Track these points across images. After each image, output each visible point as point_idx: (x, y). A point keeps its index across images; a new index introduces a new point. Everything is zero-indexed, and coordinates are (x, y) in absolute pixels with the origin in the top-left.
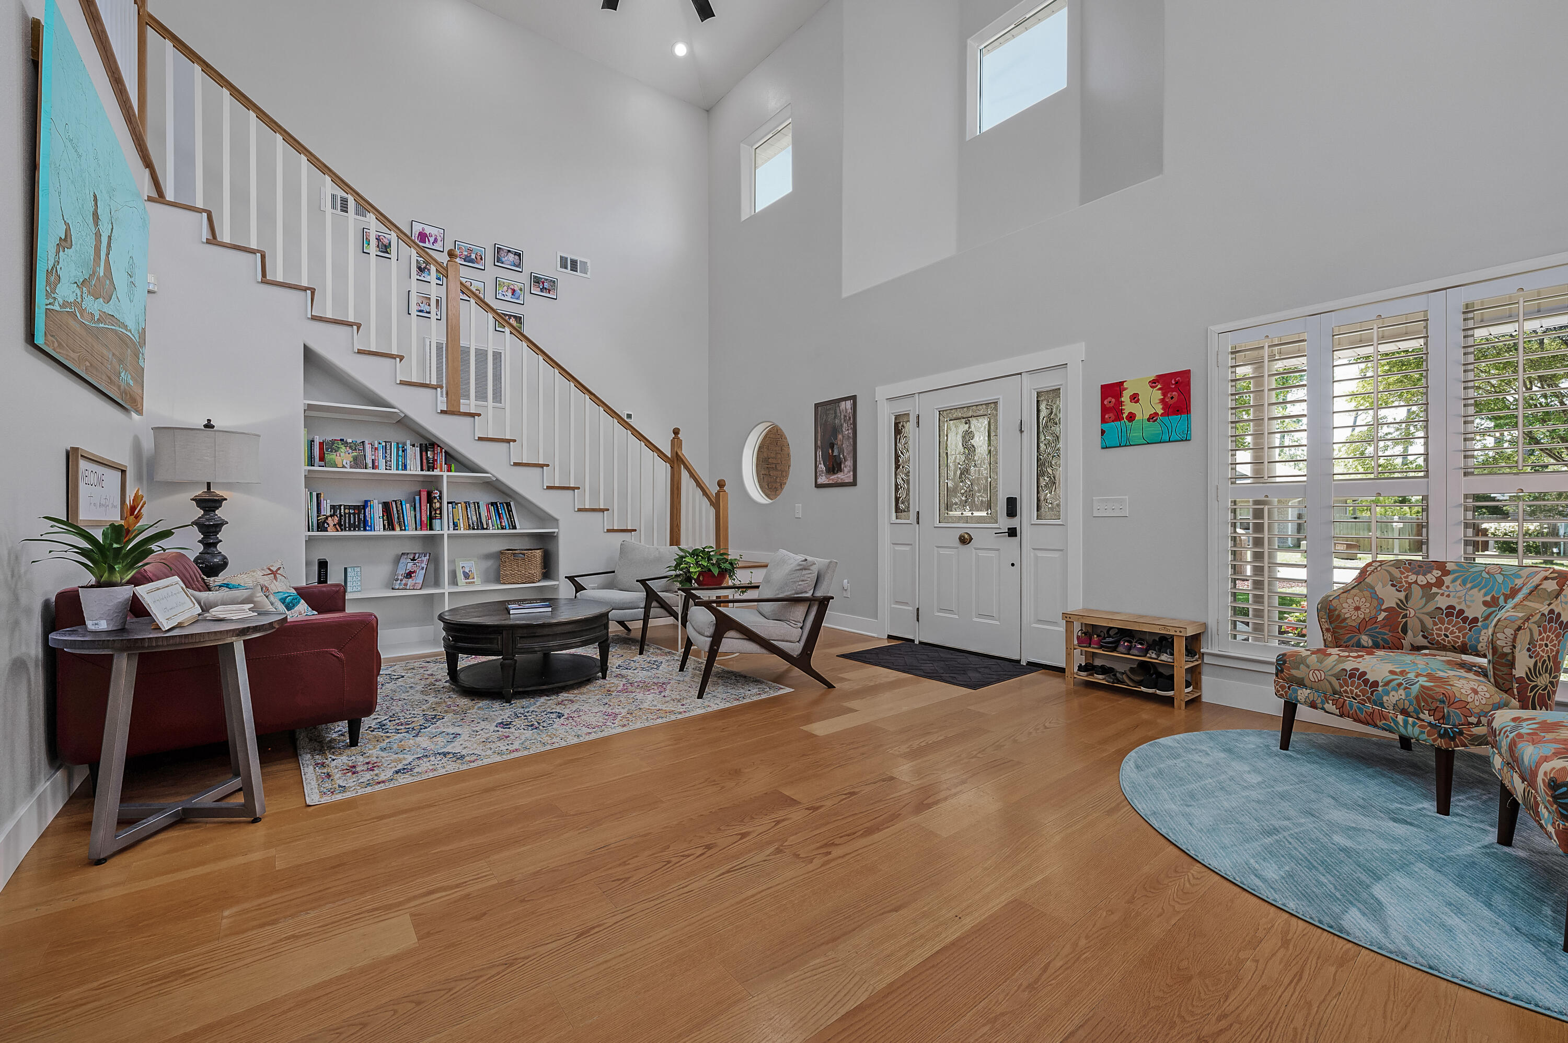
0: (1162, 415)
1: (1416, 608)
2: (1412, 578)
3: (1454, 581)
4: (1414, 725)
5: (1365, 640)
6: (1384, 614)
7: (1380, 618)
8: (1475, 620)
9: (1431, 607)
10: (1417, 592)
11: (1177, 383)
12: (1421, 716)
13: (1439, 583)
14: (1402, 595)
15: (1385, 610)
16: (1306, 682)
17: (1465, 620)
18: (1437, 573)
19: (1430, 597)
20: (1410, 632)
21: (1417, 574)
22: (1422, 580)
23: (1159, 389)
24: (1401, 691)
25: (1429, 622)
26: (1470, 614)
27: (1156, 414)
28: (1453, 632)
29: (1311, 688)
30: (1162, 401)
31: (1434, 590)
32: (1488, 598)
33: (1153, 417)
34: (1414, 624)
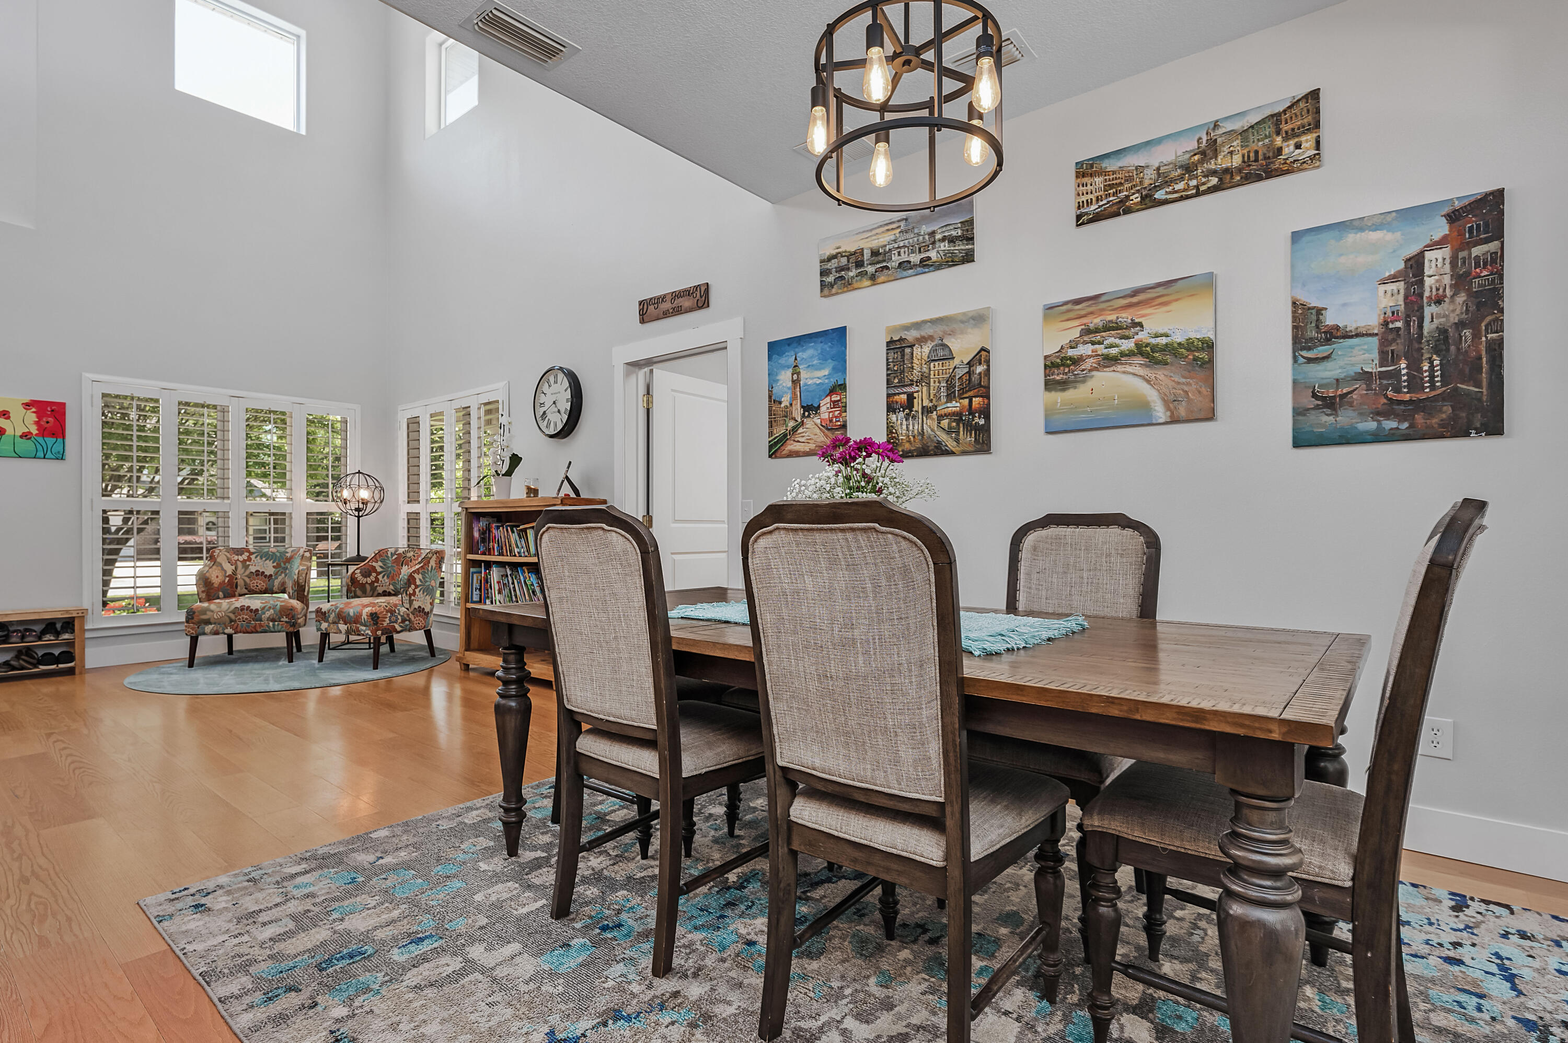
0: (36, 435)
1: (241, 574)
2: (236, 558)
3: (256, 557)
4: (278, 625)
5: (221, 594)
6: (227, 579)
7: (226, 581)
8: (271, 576)
9: (247, 572)
10: (239, 564)
11: (52, 411)
12: (282, 620)
13: (249, 559)
14: (233, 567)
15: (228, 576)
16: (212, 621)
17: (266, 576)
18: (247, 554)
19: (246, 567)
20: (239, 588)
21: (237, 555)
22: (241, 558)
23: (34, 412)
24: (272, 611)
25: (247, 580)
26: (267, 573)
27: (30, 433)
28: (260, 583)
29: (215, 623)
30: (37, 423)
31: (248, 563)
32: (275, 564)
33: (26, 436)
34: (240, 582)
